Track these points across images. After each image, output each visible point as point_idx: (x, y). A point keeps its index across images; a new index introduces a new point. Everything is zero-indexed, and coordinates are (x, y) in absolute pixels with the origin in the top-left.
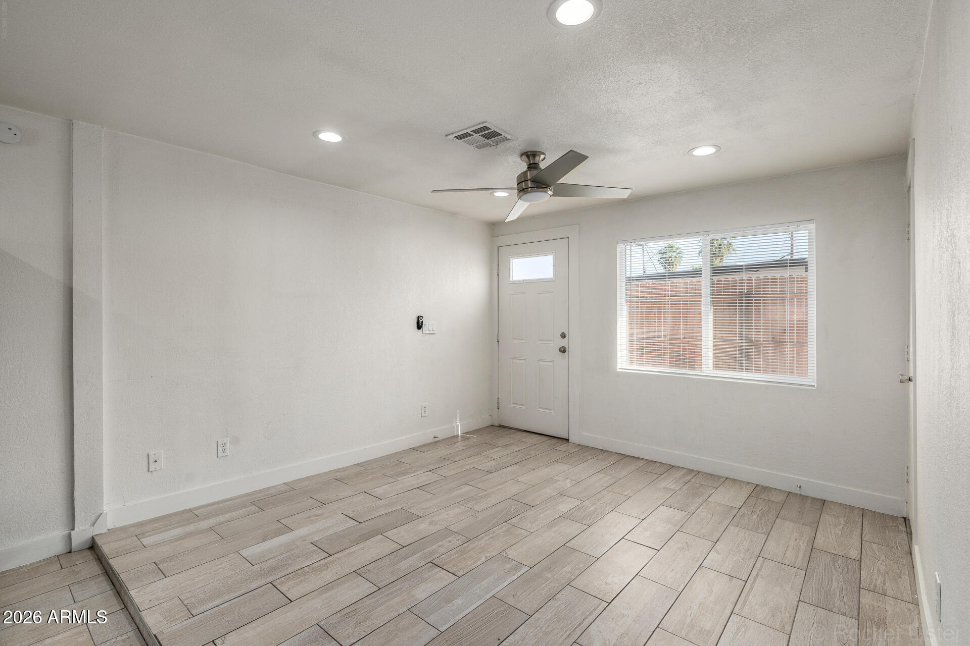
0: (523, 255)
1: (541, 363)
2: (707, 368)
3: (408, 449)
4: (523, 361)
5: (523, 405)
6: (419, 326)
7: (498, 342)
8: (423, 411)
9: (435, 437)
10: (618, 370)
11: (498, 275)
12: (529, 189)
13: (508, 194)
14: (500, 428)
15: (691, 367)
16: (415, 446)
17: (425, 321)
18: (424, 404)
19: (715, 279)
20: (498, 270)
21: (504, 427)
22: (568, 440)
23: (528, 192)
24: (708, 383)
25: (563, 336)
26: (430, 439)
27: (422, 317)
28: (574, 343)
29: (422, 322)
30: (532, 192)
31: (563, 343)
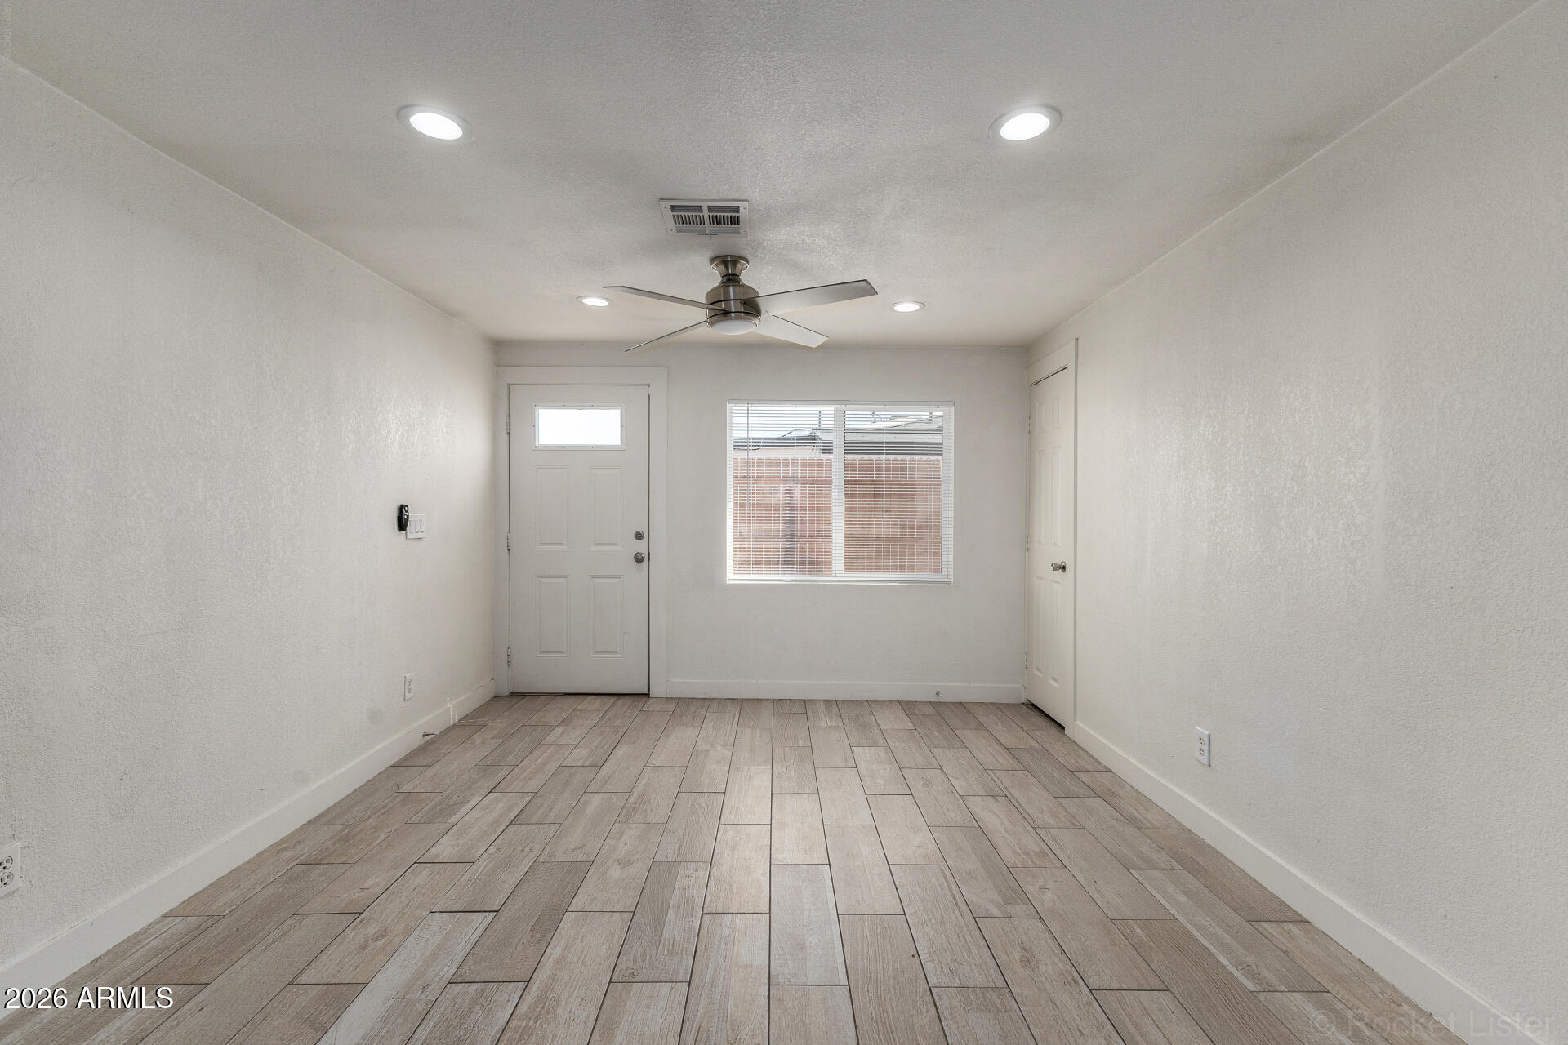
0: (564, 403)
1: (597, 581)
2: (838, 570)
3: (387, 769)
4: (561, 580)
5: (563, 652)
6: (402, 524)
7: (509, 550)
8: (407, 688)
9: (424, 736)
10: (728, 582)
11: (509, 433)
12: (733, 315)
13: (607, 304)
14: (515, 699)
15: (811, 571)
16: (396, 760)
17: (412, 514)
18: (408, 675)
19: (849, 457)
20: (509, 424)
21: (523, 695)
22: (647, 695)
23: (731, 319)
24: (845, 589)
25: (639, 536)
26: (417, 741)
27: (407, 506)
28: (659, 546)
29: (408, 516)
30: (737, 318)
31: (641, 547)
